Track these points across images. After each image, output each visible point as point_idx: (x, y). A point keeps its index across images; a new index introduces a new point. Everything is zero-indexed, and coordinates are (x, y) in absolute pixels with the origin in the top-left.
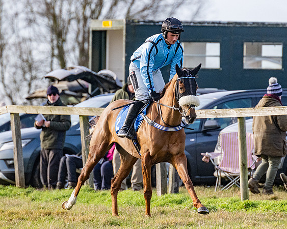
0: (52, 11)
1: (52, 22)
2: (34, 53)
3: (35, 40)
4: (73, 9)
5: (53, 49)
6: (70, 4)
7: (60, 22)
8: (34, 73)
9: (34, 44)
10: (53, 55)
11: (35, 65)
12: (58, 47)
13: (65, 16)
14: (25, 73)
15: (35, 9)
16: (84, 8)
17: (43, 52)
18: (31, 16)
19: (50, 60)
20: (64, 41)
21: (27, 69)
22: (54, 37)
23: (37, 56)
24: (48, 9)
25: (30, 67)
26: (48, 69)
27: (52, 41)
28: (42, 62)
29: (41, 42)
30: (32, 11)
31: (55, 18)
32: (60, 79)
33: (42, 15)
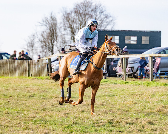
0: (71, 26)
1: (71, 30)
2: (66, 38)
3: (66, 35)
4: (77, 26)
5: (71, 37)
6: (76, 24)
7: (73, 29)
8: (66, 44)
9: (66, 36)
10: (71, 39)
11: (66, 42)
12: (73, 37)
13: (75, 28)
14: (63, 44)
15: (66, 26)
16: (80, 26)
17: (69, 38)
18: (65, 28)
19: (70, 40)
20: (75, 35)
21: (64, 43)
22: (72, 34)
23: (67, 39)
24: (70, 26)
25: (65, 42)
26: (70, 43)
27: (71, 35)
28: (68, 41)
29: (68, 35)
30: (65, 26)
31: (72, 28)
32: (73, 46)
33: (69, 27)
